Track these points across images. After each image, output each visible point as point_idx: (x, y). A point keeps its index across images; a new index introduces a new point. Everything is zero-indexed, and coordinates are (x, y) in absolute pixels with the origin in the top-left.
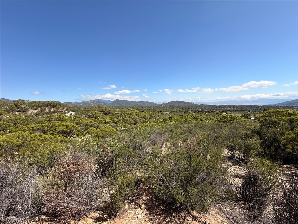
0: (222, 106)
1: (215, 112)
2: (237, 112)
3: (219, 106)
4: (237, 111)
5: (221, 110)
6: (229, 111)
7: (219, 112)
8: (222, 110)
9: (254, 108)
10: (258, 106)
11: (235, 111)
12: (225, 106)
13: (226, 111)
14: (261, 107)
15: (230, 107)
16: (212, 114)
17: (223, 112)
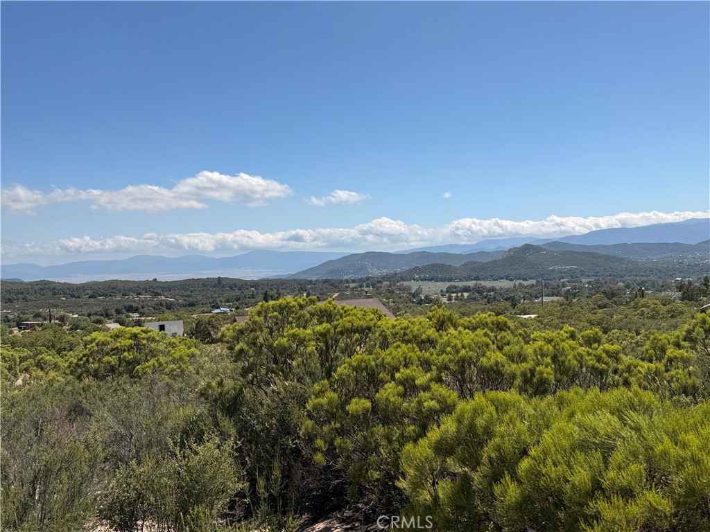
0: (97, 283)
1: (62, 319)
2: (167, 314)
3: (83, 287)
4: (169, 307)
5: (96, 309)
6: (136, 310)
7: (87, 322)
8: (99, 309)
9: (233, 294)
10: (246, 282)
11: (159, 308)
12: (111, 289)
13: (118, 312)
14: (255, 284)
15: (139, 288)
16: (48, 334)
17: (107, 315)
